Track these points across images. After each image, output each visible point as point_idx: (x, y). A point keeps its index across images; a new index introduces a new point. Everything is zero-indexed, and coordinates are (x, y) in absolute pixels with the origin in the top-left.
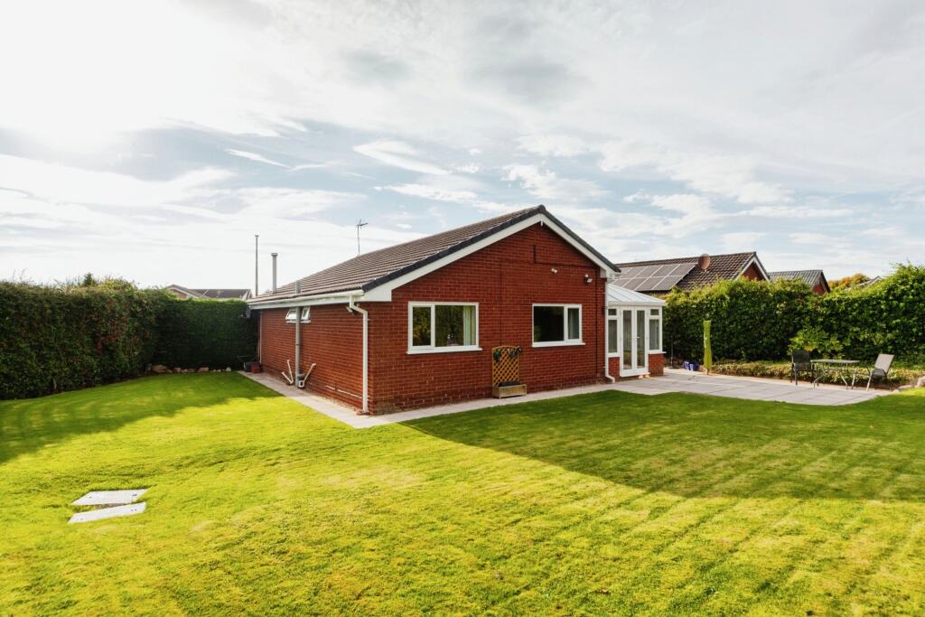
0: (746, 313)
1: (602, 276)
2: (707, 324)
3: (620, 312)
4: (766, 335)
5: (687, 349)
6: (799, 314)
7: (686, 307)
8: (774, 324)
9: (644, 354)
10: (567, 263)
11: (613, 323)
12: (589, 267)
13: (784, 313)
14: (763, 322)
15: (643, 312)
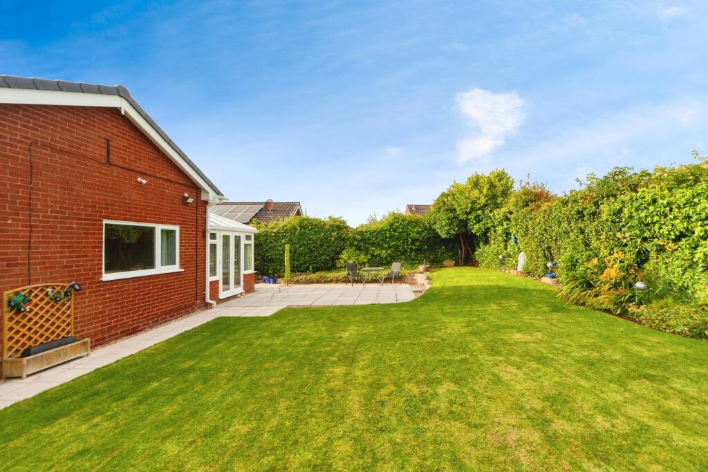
0: (311, 239)
1: (203, 197)
2: (287, 247)
3: (219, 235)
4: (323, 254)
5: (266, 267)
6: (344, 240)
7: (267, 235)
8: (328, 247)
9: (240, 275)
10: (161, 176)
11: (214, 247)
12: (190, 187)
13: (336, 239)
14: (321, 245)
15: (240, 237)
